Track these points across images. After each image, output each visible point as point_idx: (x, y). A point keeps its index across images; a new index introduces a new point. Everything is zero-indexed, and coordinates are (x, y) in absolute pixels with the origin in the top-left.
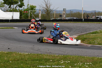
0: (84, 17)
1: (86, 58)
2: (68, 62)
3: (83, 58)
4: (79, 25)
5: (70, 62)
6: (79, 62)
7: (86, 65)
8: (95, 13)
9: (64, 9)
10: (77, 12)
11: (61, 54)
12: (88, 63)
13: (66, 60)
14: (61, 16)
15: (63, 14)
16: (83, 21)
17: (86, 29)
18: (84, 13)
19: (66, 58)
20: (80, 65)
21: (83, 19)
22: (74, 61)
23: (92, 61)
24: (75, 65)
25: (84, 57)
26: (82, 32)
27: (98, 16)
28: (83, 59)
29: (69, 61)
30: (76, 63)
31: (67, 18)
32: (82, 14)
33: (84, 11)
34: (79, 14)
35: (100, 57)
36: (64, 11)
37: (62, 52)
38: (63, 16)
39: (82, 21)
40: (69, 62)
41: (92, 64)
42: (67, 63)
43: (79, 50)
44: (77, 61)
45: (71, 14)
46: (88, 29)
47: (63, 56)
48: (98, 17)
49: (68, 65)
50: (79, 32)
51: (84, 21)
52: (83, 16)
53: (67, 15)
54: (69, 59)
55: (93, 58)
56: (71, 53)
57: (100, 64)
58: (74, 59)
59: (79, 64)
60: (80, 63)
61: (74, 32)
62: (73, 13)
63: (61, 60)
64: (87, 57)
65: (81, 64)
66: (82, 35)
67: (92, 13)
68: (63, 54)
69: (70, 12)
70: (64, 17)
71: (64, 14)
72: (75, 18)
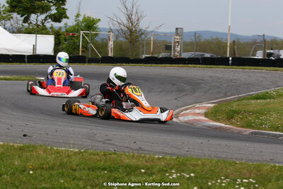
0: (233, 51)
1: (241, 167)
2: (190, 176)
3: (230, 164)
4: (218, 75)
5: (196, 177)
6: (219, 177)
7: (239, 184)
8: (265, 41)
9: (177, 29)
10: (215, 37)
11: (171, 154)
12: (244, 181)
13: (183, 171)
14: (168, 48)
15: (175, 42)
16: (230, 62)
17: (239, 86)
18: (234, 42)
19: (184, 164)
20: (224, 185)
21: (229, 58)
22: (206, 174)
23: (257, 175)
24: (210, 184)
25: (235, 163)
26: (226, 95)
27: (272, 51)
28: (231, 168)
29: (194, 173)
30: (212, 179)
31: (185, 55)
32: (228, 44)
33: (232, 35)
34: (218, 44)
35: (279, 163)
36: (177, 34)
37: (173, 147)
38: (174, 48)
39: (228, 65)
40: (192, 175)
41: (256, 183)
42: (188, 179)
43: (219, 144)
44: (214, 174)
45: (197, 42)
46: (245, 84)
47: (176, 159)
48: (271, 55)
49: (190, 183)
50: (219, 92)
51: (233, 64)
52: (230, 51)
53: (187, 47)
54: (191, 167)
55: (258, 166)
56: (196, 151)
57: (280, 182)
58: (207, 168)
59: (219, 181)
60: (224, 179)
61: (205, 92)
62: (202, 40)
63: (172, 169)
64: (241, 164)
65: (224, 183)
66: (227, 101)
67: (254, 43)
68: (174, 154)
69: (193, 38)
70: (177, 52)
71: (178, 42)
72: (208, 55)
